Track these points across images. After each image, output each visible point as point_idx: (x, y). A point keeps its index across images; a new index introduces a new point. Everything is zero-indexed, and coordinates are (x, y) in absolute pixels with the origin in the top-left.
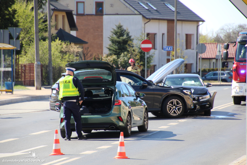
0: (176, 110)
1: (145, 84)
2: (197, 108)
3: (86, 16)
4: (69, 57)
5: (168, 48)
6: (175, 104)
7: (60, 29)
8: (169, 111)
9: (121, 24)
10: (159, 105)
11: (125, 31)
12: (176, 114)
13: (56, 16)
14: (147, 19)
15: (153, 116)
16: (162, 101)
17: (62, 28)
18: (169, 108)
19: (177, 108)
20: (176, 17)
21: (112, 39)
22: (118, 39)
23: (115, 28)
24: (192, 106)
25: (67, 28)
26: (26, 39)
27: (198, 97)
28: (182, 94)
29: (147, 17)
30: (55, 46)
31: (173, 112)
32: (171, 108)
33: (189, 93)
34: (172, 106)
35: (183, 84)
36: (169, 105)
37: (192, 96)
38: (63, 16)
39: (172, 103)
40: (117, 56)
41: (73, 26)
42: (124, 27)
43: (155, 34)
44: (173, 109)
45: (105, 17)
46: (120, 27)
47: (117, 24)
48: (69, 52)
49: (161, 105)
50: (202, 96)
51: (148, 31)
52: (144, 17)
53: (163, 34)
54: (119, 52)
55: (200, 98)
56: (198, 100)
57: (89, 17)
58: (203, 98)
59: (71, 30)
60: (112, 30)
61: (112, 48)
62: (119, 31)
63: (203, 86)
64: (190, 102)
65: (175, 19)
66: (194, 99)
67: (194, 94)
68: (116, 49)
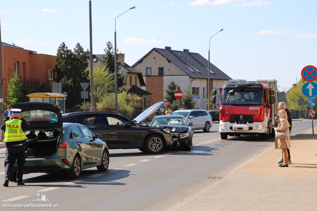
0: (157, 147)
1: (129, 124)
2: (178, 144)
3: (152, 77)
4: (133, 103)
5: (196, 96)
6: (156, 142)
7: (134, 85)
8: (151, 148)
9: (174, 82)
10: (142, 142)
11: (176, 86)
12: (157, 150)
13: (131, 77)
14: (192, 78)
15: (140, 151)
16: (144, 138)
17: (135, 85)
18: (151, 145)
19: (158, 145)
20: (209, 77)
21: (168, 91)
22: (171, 91)
23: (170, 84)
24: (171, 143)
25: (139, 85)
26: (101, 91)
27: (179, 135)
28: (162, 132)
29: (192, 77)
30: (122, 96)
31: (154, 148)
32: (152, 145)
33: (168, 132)
34: (153, 144)
35: (168, 124)
36: (150, 143)
37: (172, 134)
38: (136, 77)
39: (153, 140)
40: (171, 103)
41: (142, 83)
42: (176, 84)
43: (198, 88)
44: (154, 146)
45: (164, 77)
46: (173, 83)
47: (171, 81)
48: (133, 100)
49: (143, 142)
50: (182, 134)
51: (193, 86)
52: (190, 77)
53: (204, 88)
54: (172, 100)
55: (181, 136)
56: (179, 137)
57: (154, 78)
58: (183, 136)
59: (141, 86)
60: (168, 86)
61: (168, 98)
62: (172, 86)
63: (185, 125)
64: (169, 140)
65: (208, 78)
66: (174, 137)
67: (175, 132)
68: (170, 98)
